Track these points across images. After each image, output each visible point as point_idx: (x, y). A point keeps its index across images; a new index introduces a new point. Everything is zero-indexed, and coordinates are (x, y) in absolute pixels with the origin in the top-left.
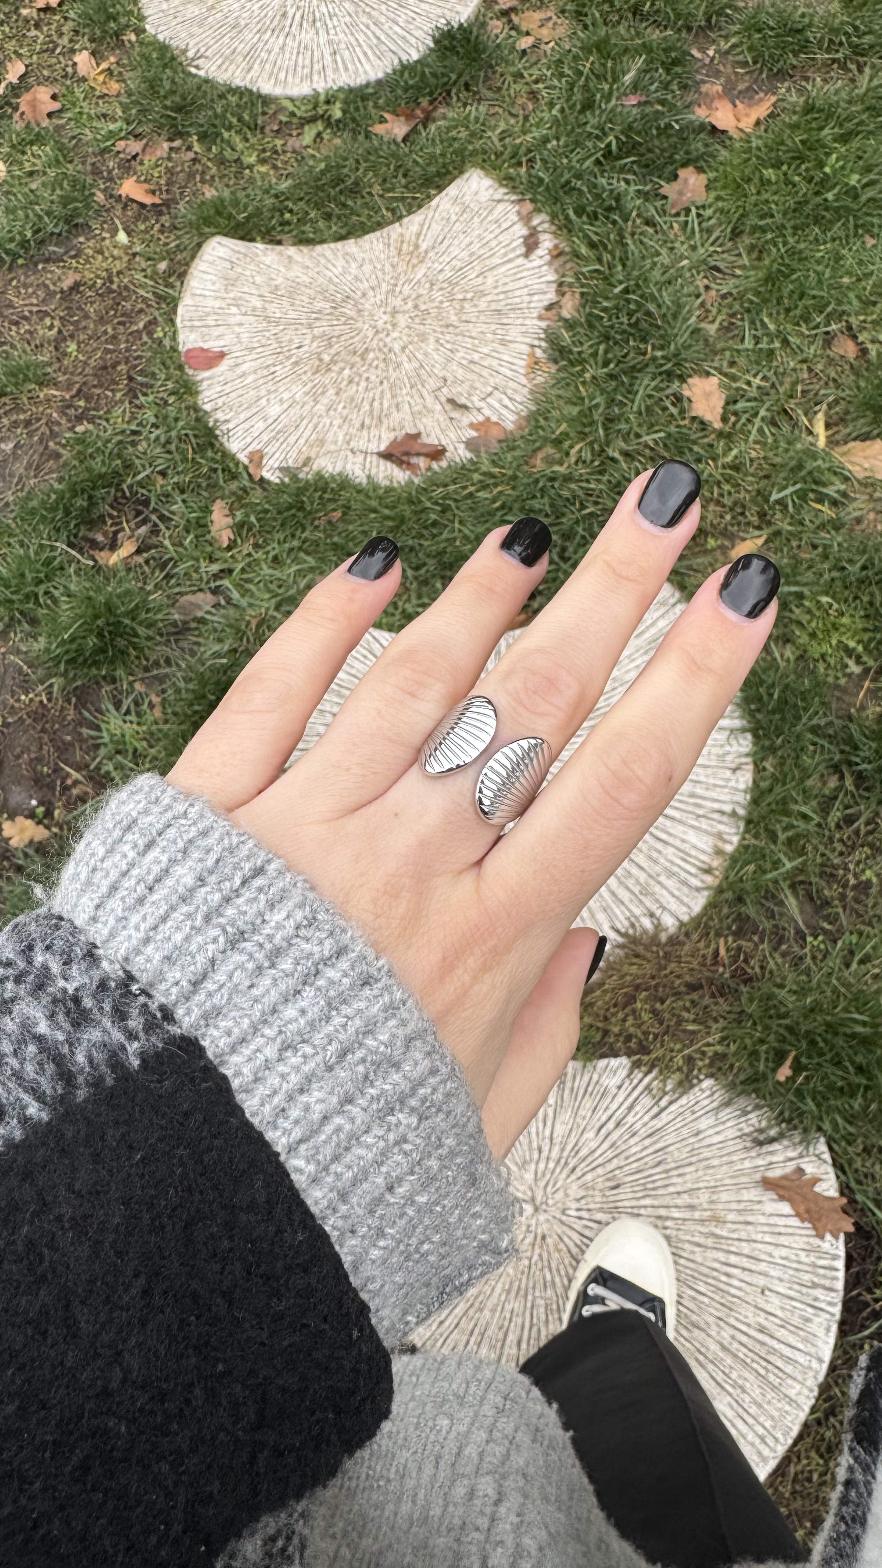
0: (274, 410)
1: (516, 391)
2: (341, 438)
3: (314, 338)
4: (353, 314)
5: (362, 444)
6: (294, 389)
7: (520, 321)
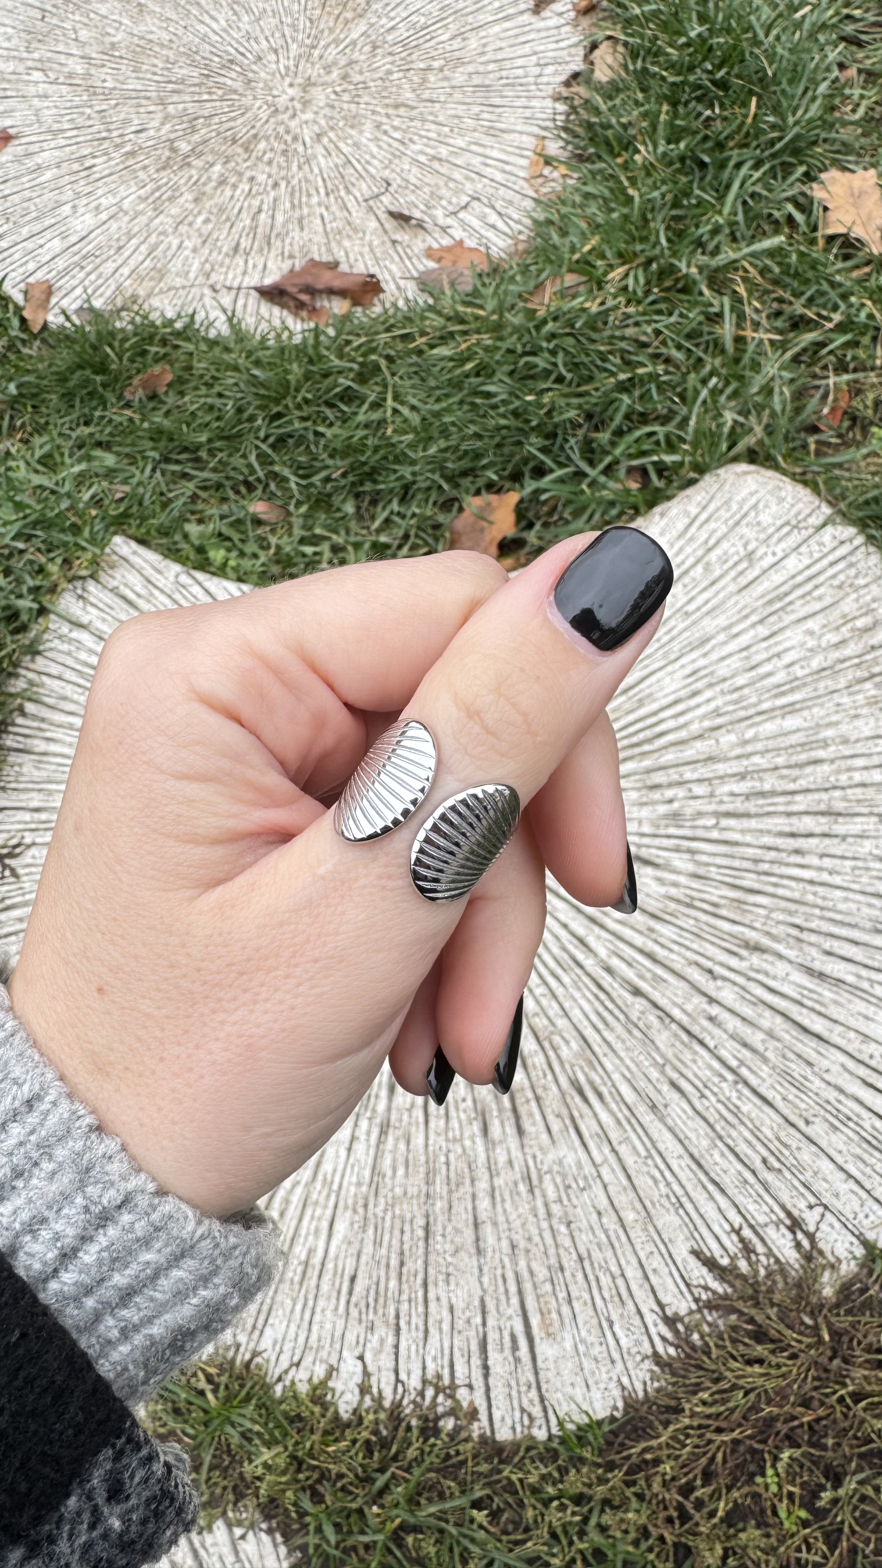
0: (83, 222)
1: (511, 203)
2: (196, 266)
3: (166, 118)
4: (238, 85)
5: (233, 278)
6: (122, 192)
7: (523, 102)
